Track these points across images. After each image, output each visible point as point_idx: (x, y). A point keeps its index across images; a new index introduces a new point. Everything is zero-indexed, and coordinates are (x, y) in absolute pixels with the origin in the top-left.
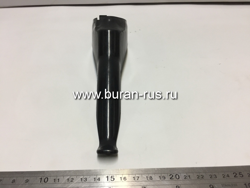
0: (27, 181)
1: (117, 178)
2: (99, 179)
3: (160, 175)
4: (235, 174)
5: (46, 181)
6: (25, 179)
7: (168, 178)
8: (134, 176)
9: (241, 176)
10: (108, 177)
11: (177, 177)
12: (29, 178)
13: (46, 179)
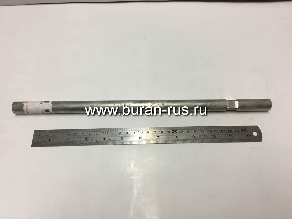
0: (97, 134)
1: (144, 132)
2: (134, 133)
3: (167, 131)
4: (208, 130)
5: (106, 133)
6: (95, 132)
7: (171, 132)
8: (153, 131)
9: (211, 131)
10: (139, 131)
11: (176, 132)
12: (97, 132)
13: (107, 133)
